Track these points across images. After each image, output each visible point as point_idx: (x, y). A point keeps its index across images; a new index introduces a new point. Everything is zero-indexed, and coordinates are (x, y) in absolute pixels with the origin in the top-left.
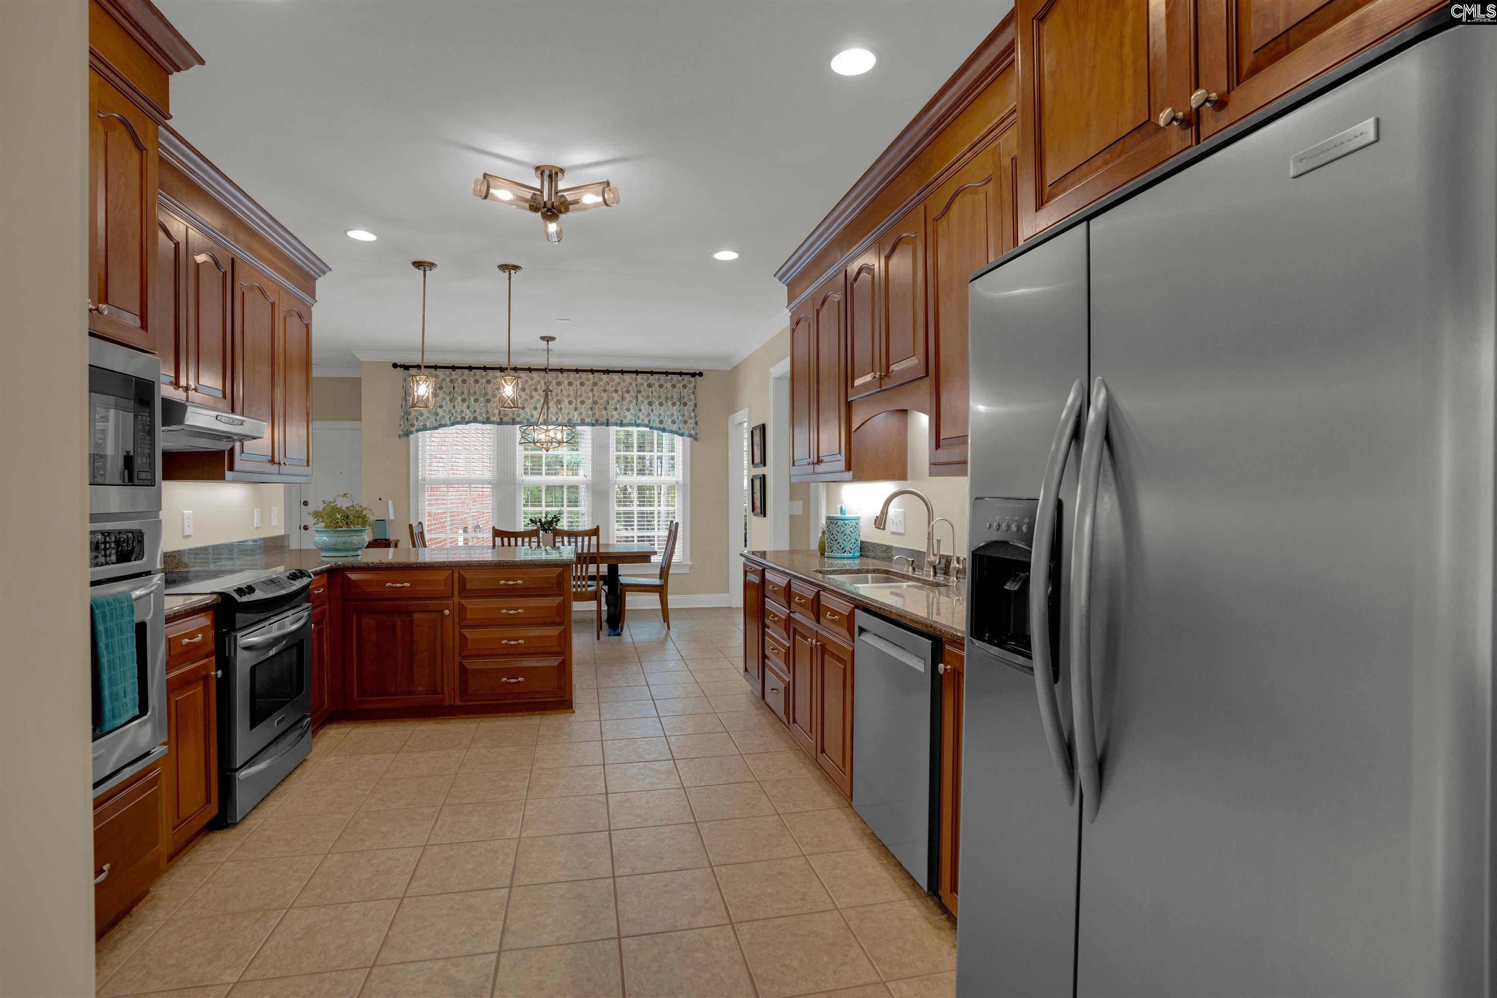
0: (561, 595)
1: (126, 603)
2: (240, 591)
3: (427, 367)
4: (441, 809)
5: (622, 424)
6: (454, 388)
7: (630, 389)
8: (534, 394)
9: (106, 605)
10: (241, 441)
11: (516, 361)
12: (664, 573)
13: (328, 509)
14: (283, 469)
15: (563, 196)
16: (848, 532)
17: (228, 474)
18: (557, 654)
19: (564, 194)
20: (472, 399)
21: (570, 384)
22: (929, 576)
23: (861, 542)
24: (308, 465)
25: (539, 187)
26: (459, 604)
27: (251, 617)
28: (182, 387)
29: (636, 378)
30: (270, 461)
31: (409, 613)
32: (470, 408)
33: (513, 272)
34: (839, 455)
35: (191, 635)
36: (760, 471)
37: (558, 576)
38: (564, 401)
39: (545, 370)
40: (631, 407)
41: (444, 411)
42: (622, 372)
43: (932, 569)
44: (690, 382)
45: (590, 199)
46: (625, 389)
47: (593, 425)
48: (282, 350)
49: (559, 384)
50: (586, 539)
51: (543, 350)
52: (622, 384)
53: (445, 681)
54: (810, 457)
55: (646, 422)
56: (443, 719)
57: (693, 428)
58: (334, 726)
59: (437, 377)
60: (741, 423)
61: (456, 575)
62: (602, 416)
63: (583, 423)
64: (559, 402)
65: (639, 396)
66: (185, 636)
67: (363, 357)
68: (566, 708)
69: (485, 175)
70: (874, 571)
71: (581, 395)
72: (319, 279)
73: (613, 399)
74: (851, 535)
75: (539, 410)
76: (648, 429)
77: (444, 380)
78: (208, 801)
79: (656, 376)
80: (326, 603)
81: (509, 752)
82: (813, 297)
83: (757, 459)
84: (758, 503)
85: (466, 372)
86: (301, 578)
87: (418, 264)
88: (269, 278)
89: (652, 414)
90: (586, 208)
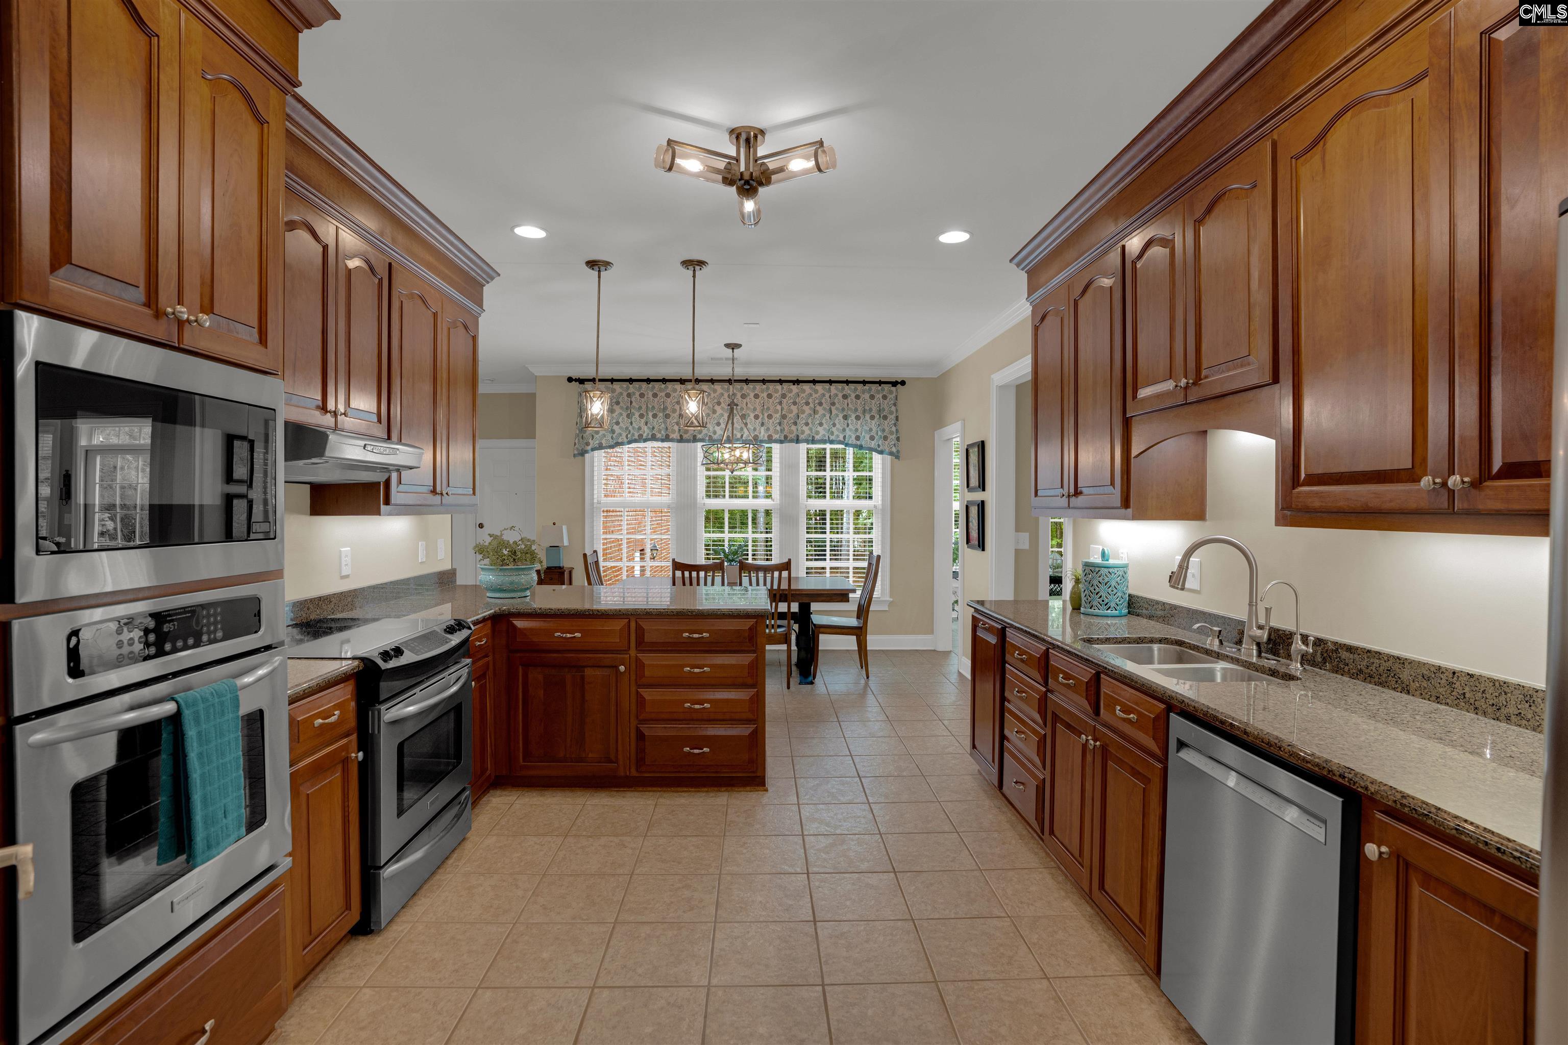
0: (754, 652)
1: (229, 696)
2: (386, 656)
3: (600, 380)
4: (613, 928)
5: (813, 441)
6: (631, 402)
7: (823, 401)
8: (717, 408)
9: (201, 702)
10: (398, 471)
11: (703, 372)
12: (863, 611)
13: (495, 543)
14: (446, 499)
15: (763, 164)
16: (1113, 583)
17: (383, 508)
18: (748, 721)
19: (765, 161)
20: (650, 414)
21: (756, 396)
22: (1251, 656)
23: (1129, 595)
24: (474, 493)
25: (735, 155)
26: (636, 659)
27: (398, 685)
28: (330, 412)
29: (830, 389)
30: (431, 492)
31: (580, 668)
32: (649, 425)
33: (697, 268)
34: (1112, 487)
35: (326, 715)
36: (978, 496)
37: (750, 629)
38: (749, 416)
39: (729, 381)
40: (824, 421)
41: (621, 428)
42: (814, 382)
43: (1255, 647)
44: (891, 392)
45: (799, 164)
46: (817, 401)
47: (781, 442)
48: (445, 365)
49: (744, 396)
50: (776, 574)
51: (727, 359)
52: (814, 396)
53: (620, 748)
54: (1062, 487)
55: (841, 438)
56: (617, 791)
57: (895, 445)
58: (498, 792)
59: (613, 391)
60: (950, 440)
61: (633, 625)
62: (791, 432)
63: (770, 440)
64: (743, 417)
65: (833, 408)
66: (318, 716)
67: (538, 371)
68: (758, 785)
69: (670, 142)
70: (1160, 641)
71: (768, 409)
72: (487, 285)
73: (803, 412)
74: (1118, 587)
75: (723, 426)
76: (843, 446)
77: (621, 394)
78: (348, 907)
79: (852, 386)
80: (490, 654)
81: (693, 845)
82: (1068, 285)
83: (974, 482)
84: (974, 534)
85: (644, 385)
86: (460, 630)
87: (592, 264)
88: (432, 286)
89: (847, 429)
90: (794, 175)
